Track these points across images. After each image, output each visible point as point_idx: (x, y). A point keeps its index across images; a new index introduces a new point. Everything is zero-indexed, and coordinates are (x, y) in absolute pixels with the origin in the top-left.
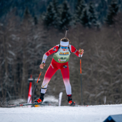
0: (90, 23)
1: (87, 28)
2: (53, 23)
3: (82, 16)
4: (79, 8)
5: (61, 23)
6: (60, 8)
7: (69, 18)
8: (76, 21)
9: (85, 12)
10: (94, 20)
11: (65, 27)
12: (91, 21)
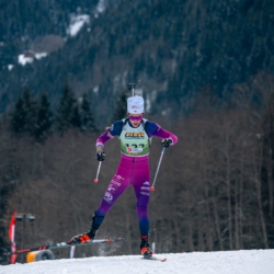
0: (84, 128)
1: (80, 134)
2: (26, 126)
3: (72, 115)
4: (66, 103)
5: (38, 127)
6: (35, 103)
7: (51, 119)
8: (62, 125)
9: (76, 110)
10: (90, 122)
11: (44, 133)
12: (85, 124)
